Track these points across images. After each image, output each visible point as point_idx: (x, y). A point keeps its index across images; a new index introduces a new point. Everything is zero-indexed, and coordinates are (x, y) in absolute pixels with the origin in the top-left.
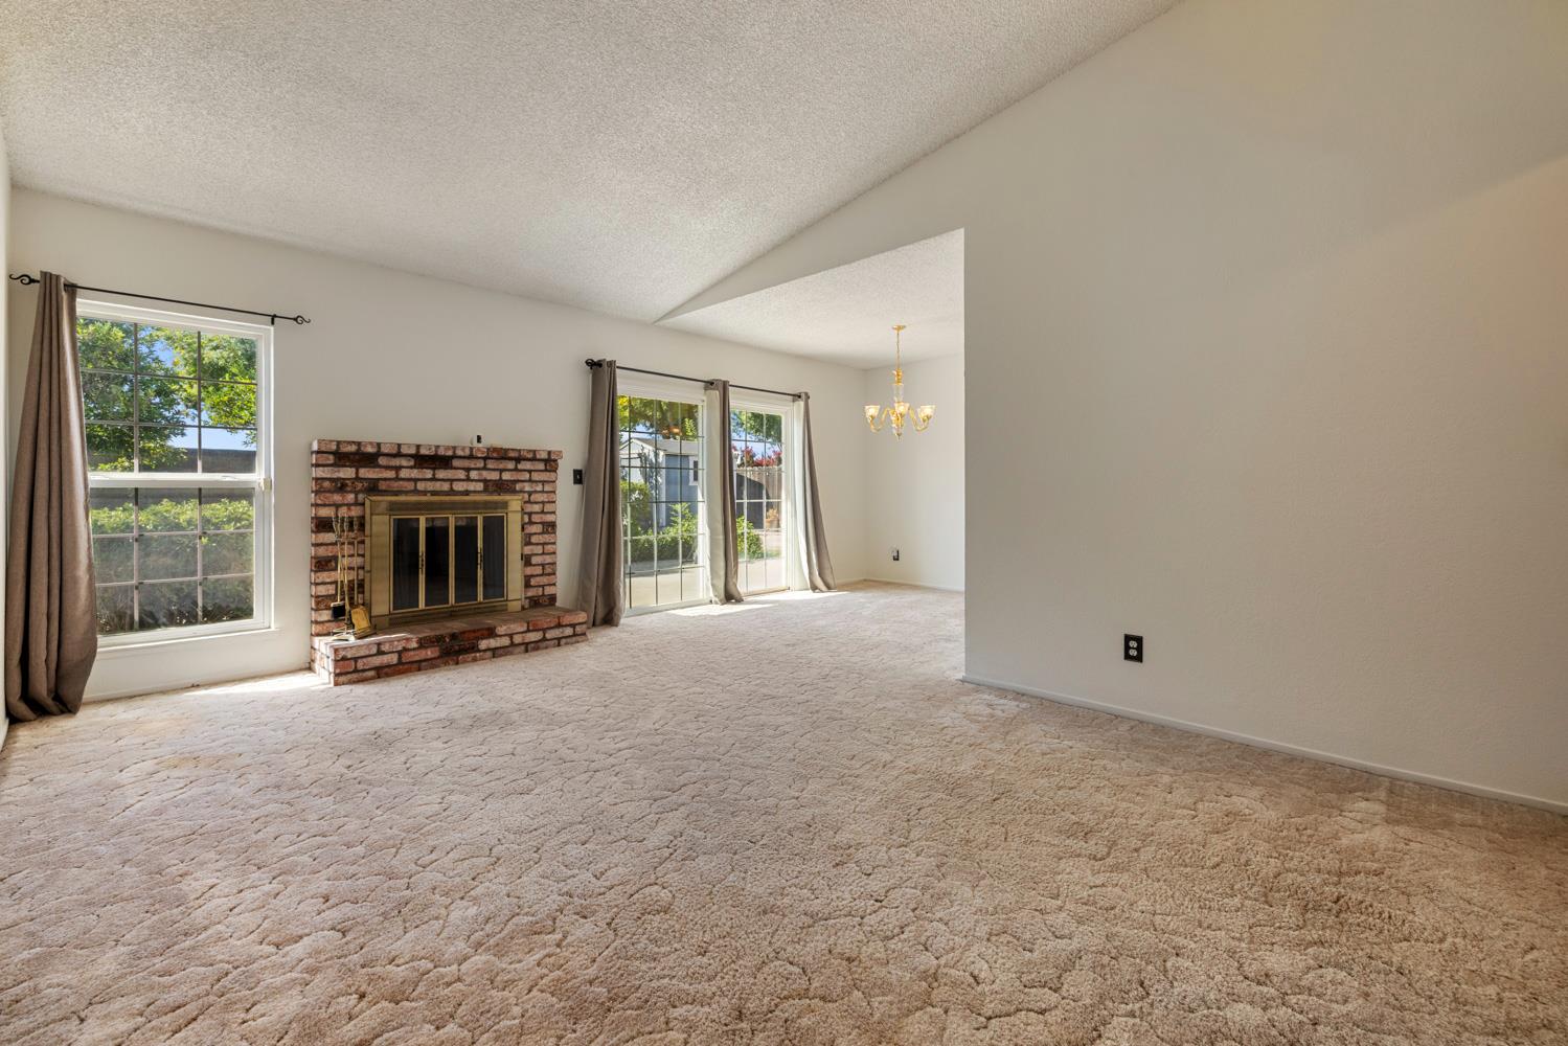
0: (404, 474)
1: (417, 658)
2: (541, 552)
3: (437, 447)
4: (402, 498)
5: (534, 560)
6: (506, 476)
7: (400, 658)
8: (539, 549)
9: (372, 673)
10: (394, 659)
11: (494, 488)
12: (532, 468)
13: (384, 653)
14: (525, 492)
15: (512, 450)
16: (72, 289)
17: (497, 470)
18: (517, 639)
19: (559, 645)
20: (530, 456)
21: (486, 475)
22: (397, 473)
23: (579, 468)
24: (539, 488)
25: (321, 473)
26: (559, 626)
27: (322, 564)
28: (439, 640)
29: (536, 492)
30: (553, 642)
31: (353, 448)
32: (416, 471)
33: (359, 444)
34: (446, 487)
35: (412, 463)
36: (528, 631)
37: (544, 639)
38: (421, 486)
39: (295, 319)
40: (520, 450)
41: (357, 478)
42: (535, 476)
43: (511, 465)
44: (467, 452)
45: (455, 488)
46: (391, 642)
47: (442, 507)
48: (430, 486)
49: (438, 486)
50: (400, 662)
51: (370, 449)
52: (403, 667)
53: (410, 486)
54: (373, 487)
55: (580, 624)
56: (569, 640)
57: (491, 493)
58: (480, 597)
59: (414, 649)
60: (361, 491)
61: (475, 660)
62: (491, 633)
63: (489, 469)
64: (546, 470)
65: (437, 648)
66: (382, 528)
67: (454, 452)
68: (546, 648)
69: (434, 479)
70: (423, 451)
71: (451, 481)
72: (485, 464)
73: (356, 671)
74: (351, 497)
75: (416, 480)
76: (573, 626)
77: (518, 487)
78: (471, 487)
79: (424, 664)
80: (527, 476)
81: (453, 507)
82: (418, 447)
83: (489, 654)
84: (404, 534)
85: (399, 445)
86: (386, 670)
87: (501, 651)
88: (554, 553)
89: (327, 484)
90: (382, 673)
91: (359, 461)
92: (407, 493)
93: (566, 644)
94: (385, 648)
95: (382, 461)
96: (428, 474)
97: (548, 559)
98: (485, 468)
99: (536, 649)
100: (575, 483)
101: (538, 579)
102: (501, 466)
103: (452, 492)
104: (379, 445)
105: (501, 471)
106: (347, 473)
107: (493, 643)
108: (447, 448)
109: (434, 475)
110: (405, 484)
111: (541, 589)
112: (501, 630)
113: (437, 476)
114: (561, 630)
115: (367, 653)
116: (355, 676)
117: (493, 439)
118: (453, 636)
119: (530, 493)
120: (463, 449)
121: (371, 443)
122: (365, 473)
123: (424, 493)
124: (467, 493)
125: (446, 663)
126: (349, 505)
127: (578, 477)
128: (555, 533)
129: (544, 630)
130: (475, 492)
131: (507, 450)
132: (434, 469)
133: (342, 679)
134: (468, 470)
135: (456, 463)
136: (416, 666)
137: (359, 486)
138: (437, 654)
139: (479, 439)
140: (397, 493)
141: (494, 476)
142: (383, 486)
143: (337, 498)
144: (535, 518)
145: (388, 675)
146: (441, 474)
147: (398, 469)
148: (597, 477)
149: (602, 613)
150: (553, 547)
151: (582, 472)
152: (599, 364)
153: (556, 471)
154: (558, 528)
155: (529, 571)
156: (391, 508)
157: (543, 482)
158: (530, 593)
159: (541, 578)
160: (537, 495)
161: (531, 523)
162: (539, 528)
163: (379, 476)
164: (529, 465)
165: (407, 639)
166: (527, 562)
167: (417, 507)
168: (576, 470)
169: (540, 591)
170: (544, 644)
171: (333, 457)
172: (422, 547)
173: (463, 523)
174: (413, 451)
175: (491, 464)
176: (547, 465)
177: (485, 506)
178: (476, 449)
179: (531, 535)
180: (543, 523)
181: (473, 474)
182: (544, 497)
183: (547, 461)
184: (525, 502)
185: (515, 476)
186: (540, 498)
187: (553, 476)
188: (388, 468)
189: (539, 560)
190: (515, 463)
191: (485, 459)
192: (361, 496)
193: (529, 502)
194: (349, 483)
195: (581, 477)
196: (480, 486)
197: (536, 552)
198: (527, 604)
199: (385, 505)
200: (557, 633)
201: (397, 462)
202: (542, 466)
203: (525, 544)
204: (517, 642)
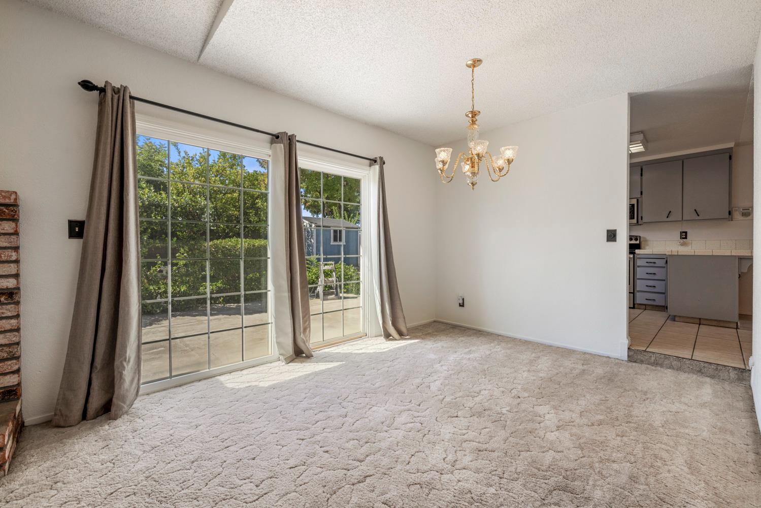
23: (80, 216)
88: (18, 330)
100: (71, 236)
127: (76, 229)
128: (18, 303)
148: (95, 231)
149: (96, 402)
150: (14, 322)
151: (81, 224)
152: (102, 90)
153: (14, 219)
154: (25, 297)
168: (70, 222)
187: (6, 227)
195: (82, 229)
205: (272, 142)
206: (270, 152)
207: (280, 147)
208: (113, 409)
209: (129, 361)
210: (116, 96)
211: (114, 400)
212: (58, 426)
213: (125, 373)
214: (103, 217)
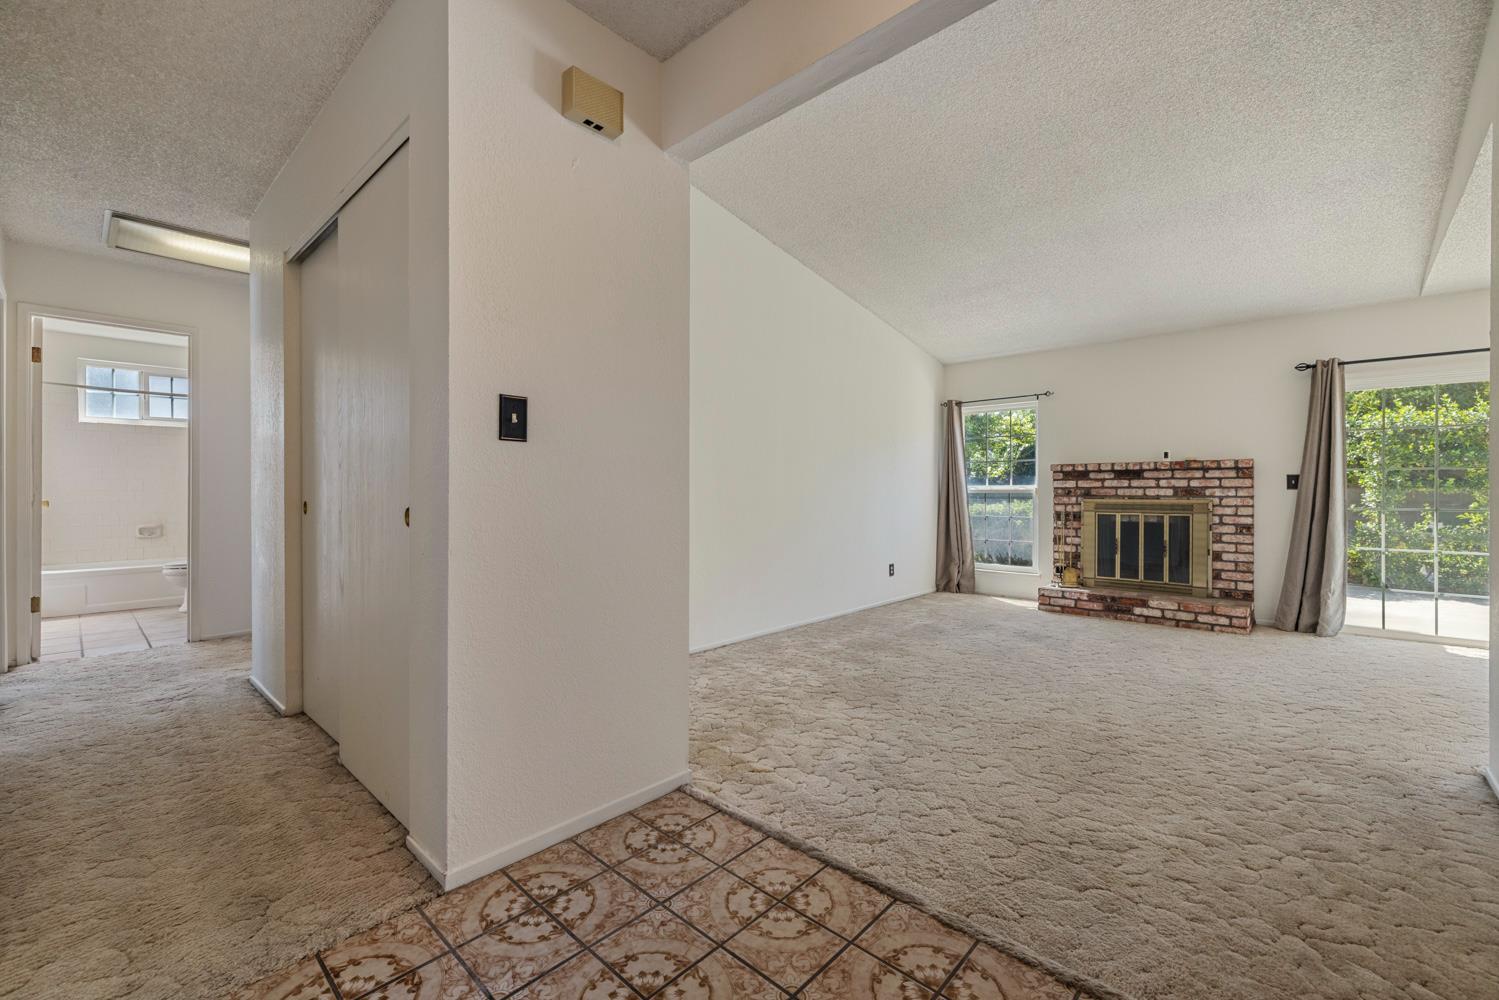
0: (1107, 484)
1: (1087, 607)
2: (1234, 550)
3: (1127, 464)
4: (1104, 501)
5: (1225, 557)
6: (1194, 484)
7: (1075, 604)
8: (1232, 548)
9: (1058, 609)
10: (1072, 604)
11: (1183, 493)
12: (1221, 476)
13: (1066, 598)
14: (1215, 497)
15: (1195, 461)
16: (959, 404)
17: (1185, 478)
18: (1169, 614)
19: (1212, 630)
20: (1214, 465)
21: (1174, 482)
22: (1102, 484)
23: (1295, 471)
24: (1232, 493)
25: (1056, 484)
26: (1212, 613)
27: (1056, 540)
28: (1102, 599)
29: (1228, 497)
30: (1205, 626)
31: (1070, 469)
32: (1116, 481)
33: (1074, 465)
34: (1140, 492)
35: (1112, 476)
36: (1179, 610)
37: (1196, 621)
38: (1120, 492)
40: (1202, 462)
41: (1077, 487)
42: (1226, 483)
43: (1198, 474)
44: (1152, 466)
45: (1148, 493)
46: (1073, 593)
47: (1133, 507)
48: (1128, 492)
49: (1133, 492)
50: (1076, 607)
51: (1080, 469)
52: (1076, 610)
53: (1113, 492)
54: (1087, 493)
55: (1237, 617)
56: (1224, 629)
57: (1181, 497)
58: (1166, 579)
59: (1086, 601)
60: (1079, 495)
61: (1130, 620)
62: (1144, 604)
63: (1177, 478)
64: (1238, 477)
65: (1102, 605)
66: (1090, 520)
67: (1141, 467)
68: (1199, 629)
69: (1130, 487)
70: (1116, 468)
71: (1145, 488)
72: (1173, 475)
73: (1049, 604)
74: (1074, 499)
75: (1116, 488)
76: (1230, 618)
77: (1208, 492)
78: (1162, 492)
79: (1091, 612)
80: (1217, 483)
81: (1142, 508)
82: (1113, 465)
83: (1142, 619)
84: (1105, 525)
85: (1099, 465)
86: (1067, 609)
87: (1153, 620)
88: (1252, 553)
89: (1060, 491)
90: (1064, 610)
91: (1078, 476)
92: (1110, 497)
93: (1222, 631)
94: (1067, 595)
95: (1092, 476)
96: (1125, 483)
97: (1242, 558)
98: (1173, 478)
99: (1189, 627)
100: (1289, 487)
101: (1230, 574)
102: (1189, 475)
103: (1145, 496)
104: (1086, 465)
105: (1190, 479)
106: (1071, 484)
107: (1146, 612)
108: (1135, 464)
109: (1129, 484)
110: (1109, 490)
111: (1233, 583)
112: (1153, 603)
113: (1132, 485)
114: (1214, 617)
115: (1057, 595)
116: (1049, 607)
117: (1176, 456)
118: (1113, 599)
119: (1221, 498)
120: (1149, 464)
121: (1081, 465)
122: (1082, 484)
123: (1123, 497)
124: (1158, 497)
125: (1107, 616)
126: (1072, 504)
127: (1293, 482)
128: (1252, 535)
129: (1197, 614)
130: (1164, 496)
131: (1189, 462)
132: (1129, 480)
133: (1042, 607)
134: (1158, 479)
135: (1146, 475)
136: (1085, 612)
137: (1079, 492)
138: (1100, 608)
139: (1166, 455)
140: (1103, 497)
141: (1183, 483)
142: (1093, 492)
143: (1066, 500)
144: (1226, 520)
145: (1068, 612)
146: (1135, 483)
147: (1103, 480)
148: (1307, 483)
149: (1305, 620)
150: (1250, 547)
151: (1296, 478)
152: (1314, 367)
153: (1252, 478)
154: (1256, 530)
155: (1219, 565)
156: (1098, 507)
157: (1236, 488)
158: (1220, 585)
159: (1234, 574)
160: (1229, 500)
161: (1222, 523)
162: (1232, 529)
163: (1092, 485)
164: (1217, 474)
165: (1081, 593)
166: (1217, 557)
167: (1115, 507)
168: (1288, 476)
169: (1232, 586)
170: (1197, 625)
171: (1061, 475)
172: (1118, 535)
173: (1152, 520)
174: (1109, 468)
175: (1178, 474)
176: (1237, 473)
177: (1172, 507)
178: (1162, 463)
179: (1221, 534)
180: (1236, 525)
181: (1163, 483)
182: (1238, 502)
183: (1237, 468)
184: (1214, 506)
185: (1204, 483)
186: (1233, 502)
187: (1247, 482)
188: (1097, 480)
189: (1231, 557)
190: (1201, 472)
191: (1173, 470)
192: (1079, 499)
193: (1220, 505)
194: (1073, 490)
195: (1297, 482)
196: (1170, 492)
197: (1226, 550)
198: (1216, 593)
199: (1093, 505)
200: (1210, 619)
201: (1101, 476)
202: (1233, 474)
203: (1213, 542)
204: (1168, 617)
208: (1318, 628)
209: (1333, 594)
210: (1325, 370)
211: (1320, 621)
212: (1279, 629)
213: (1329, 601)
214: (1314, 471)
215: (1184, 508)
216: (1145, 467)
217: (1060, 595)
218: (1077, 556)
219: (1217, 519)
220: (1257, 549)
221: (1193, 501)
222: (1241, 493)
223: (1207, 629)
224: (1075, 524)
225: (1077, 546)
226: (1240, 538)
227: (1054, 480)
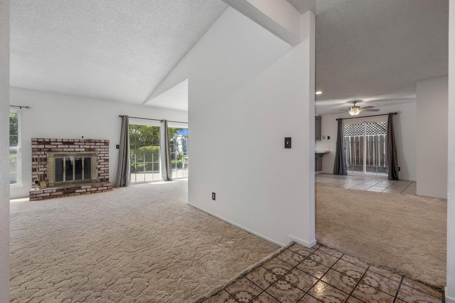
0: (59, 146)
1: (56, 194)
2: (104, 167)
3: (68, 140)
4: (59, 153)
5: (101, 169)
6: (92, 147)
7: (50, 194)
8: (103, 166)
9: (41, 198)
10: (48, 194)
11: (88, 150)
12: (100, 145)
13: (45, 193)
14: (98, 151)
15: (93, 140)
17: (89, 145)
18: (88, 190)
19: (102, 192)
20: (99, 141)
21: (85, 146)
22: (57, 146)
25: (33, 146)
26: (102, 186)
27: (34, 170)
28: (63, 190)
29: (102, 151)
30: (100, 191)
31: (42, 140)
32: (63, 146)
33: (44, 139)
34: (73, 150)
35: (61, 144)
36: (92, 188)
37: (97, 190)
38: (65, 150)
39: (27, 107)
40: (95, 140)
41: (45, 148)
42: (101, 147)
43: (93, 144)
44: (78, 141)
45: (76, 150)
46: (47, 190)
47: (70, 155)
48: (68, 150)
49: (70, 150)
50: (50, 195)
51: (47, 140)
52: (51, 196)
53: (62, 150)
54: (50, 150)
55: (109, 186)
56: (105, 190)
57: (87, 151)
58: (83, 179)
59: (55, 192)
60: (46, 151)
61: (74, 195)
62: (80, 188)
63: (86, 145)
64: (105, 145)
65: (62, 192)
66: (51, 161)
67: (74, 141)
68: (98, 192)
69: (69, 148)
70: (64, 141)
71: (74, 148)
72: (85, 144)
73: (36, 197)
74: (43, 153)
75: (63, 148)
76: (107, 187)
77: (96, 150)
78: (81, 150)
79: (58, 196)
80: (99, 147)
81: (74, 155)
82: (62, 140)
83: (79, 194)
84: (59, 162)
85: (56, 139)
86: (46, 197)
87: (83, 193)
88: (108, 167)
89: (35, 149)
90: (44, 198)
91: (45, 143)
92: (60, 151)
93: (105, 191)
94: (46, 192)
95: (52, 143)
96: (67, 146)
97: (106, 169)
98: (85, 145)
99: (95, 192)
100: (117, 148)
101: (103, 174)
102: (90, 144)
104: (50, 139)
105: (90, 145)
106: (42, 146)
107: (80, 191)
108: (72, 140)
109: (69, 147)
110: (60, 149)
111: (104, 177)
112: (83, 187)
113: (70, 147)
114: (103, 188)
115: (40, 193)
116: (36, 199)
117: (86, 138)
118: (67, 189)
119: (100, 151)
120: (77, 140)
121: (48, 139)
122: (46, 146)
123: (66, 151)
124: (79, 151)
126: (42, 155)
127: (118, 147)
128: (108, 162)
129: (97, 188)
131: (91, 140)
132: (69, 145)
133: (32, 199)
134: (80, 145)
135: (75, 143)
136: (55, 196)
137: (46, 150)
139: (83, 137)
140: (57, 152)
141: (88, 147)
142: (52, 150)
143: (39, 153)
144: (102, 158)
145: (46, 199)
146: (71, 146)
147: (57, 145)
148: (122, 147)
149: (122, 183)
150: (108, 165)
151: (118, 145)
152: (123, 116)
153: (108, 145)
155: (100, 172)
156: (55, 155)
157: (104, 148)
158: (100, 178)
159: (104, 174)
160: (102, 152)
161: (100, 159)
162: (103, 161)
163: (51, 147)
164: (99, 144)
165: (53, 190)
166: (99, 169)
167: (63, 155)
168: (116, 145)
169: (103, 177)
170: (97, 191)
171: (36, 142)
172: (64, 165)
173: (77, 159)
174: (61, 141)
175: (86, 144)
176: (105, 144)
177: (85, 155)
178: (82, 140)
179: (100, 162)
180: (104, 159)
181: (81, 146)
182: (105, 152)
183: (105, 143)
184: (98, 154)
185: (95, 147)
186: (103, 152)
187: (107, 147)
188: (54, 145)
189: (103, 169)
190: (94, 143)
191: (85, 142)
192: (46, 153)
193: (100, 154)
194: (42, 149)
195: (119, 147)
196: (84, 150)
197: (102, 167)
198: (99, 180)
199: (53, 155)
200: (102, 188)
201: (57, 143)
202: (103, 144)
203: (98, 165)
204: (88, 191)
205: (161, 122)
206: (160, 125)
207: (163, 124)
208: (126, 185)
210: (126, 118)
211: (126, 183)
212: (116, 187)
213: (128, 178)
214: (124, 144)
215: (89, 155)
216: (75, 141)
217: (42, 192)
218: (45, 176)
219: (99, 158)
220: (110, 166)
221: (92, 152)
222: (106, 150)
223: (101, 192)
224: (44, 163)
225: (44, 171)
226: (106, 163)
227: (32, 145)
